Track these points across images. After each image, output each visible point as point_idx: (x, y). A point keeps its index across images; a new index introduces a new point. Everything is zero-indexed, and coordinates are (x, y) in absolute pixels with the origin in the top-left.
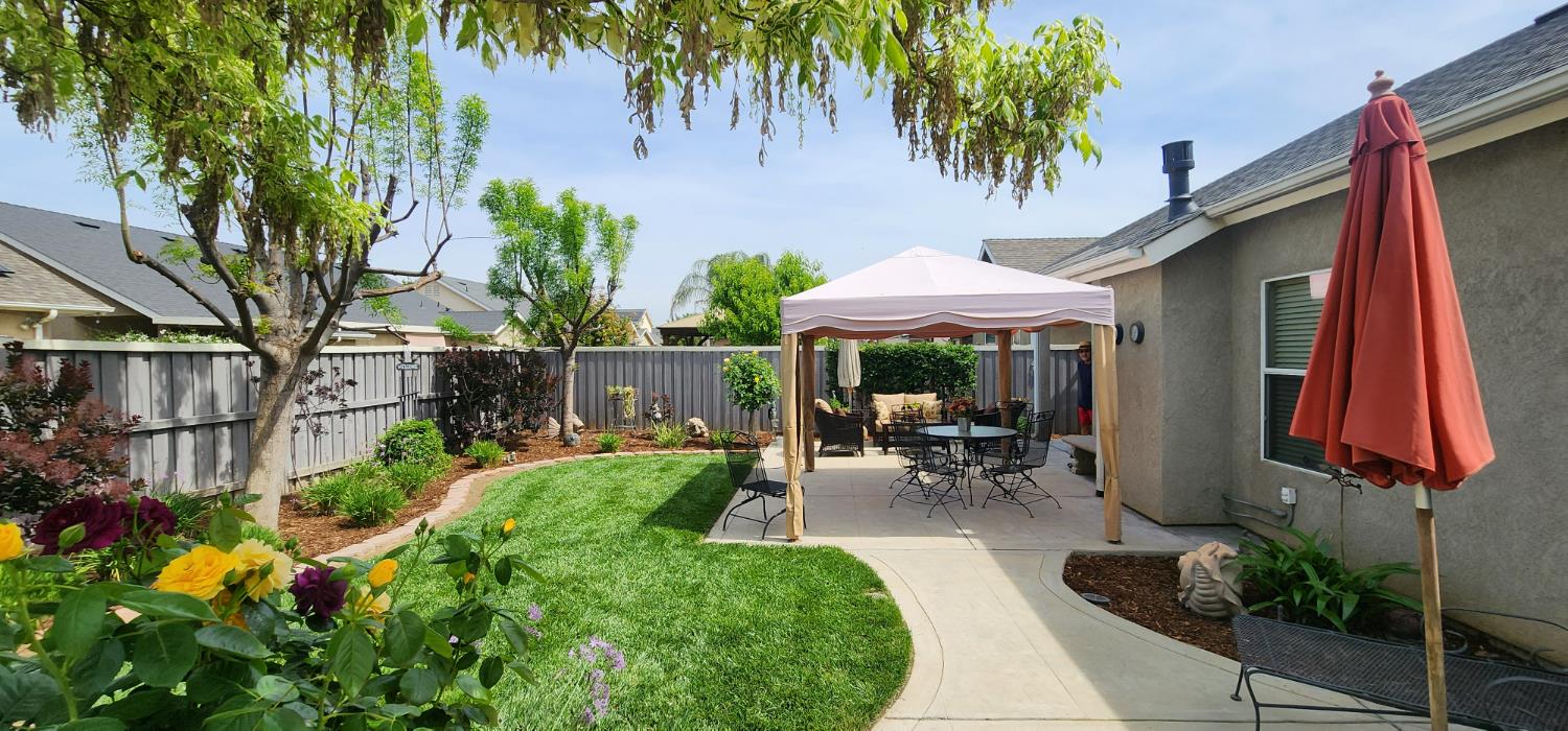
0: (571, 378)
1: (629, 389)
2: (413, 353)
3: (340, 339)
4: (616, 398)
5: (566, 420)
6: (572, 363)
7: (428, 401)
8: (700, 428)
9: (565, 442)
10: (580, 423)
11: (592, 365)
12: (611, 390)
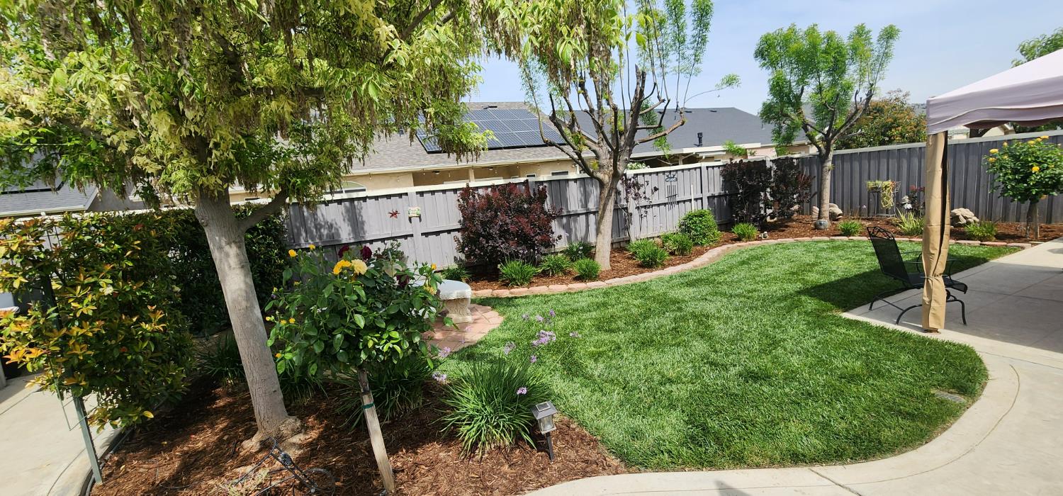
0: (828, 178)
1: (889, 183)
2: (707, 167)
3: (704, 157)
4: (876, 190)
5: (823, 209)
6: (829, 164)
7: (719, 196)
8: (965, 218)
9: (817, 227)
10: (838, 211)
11: (856, 165)
12: (871, 184)
